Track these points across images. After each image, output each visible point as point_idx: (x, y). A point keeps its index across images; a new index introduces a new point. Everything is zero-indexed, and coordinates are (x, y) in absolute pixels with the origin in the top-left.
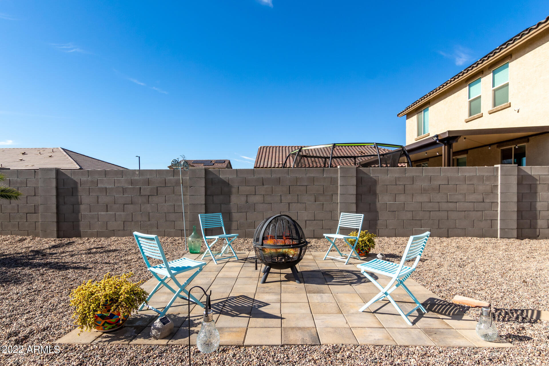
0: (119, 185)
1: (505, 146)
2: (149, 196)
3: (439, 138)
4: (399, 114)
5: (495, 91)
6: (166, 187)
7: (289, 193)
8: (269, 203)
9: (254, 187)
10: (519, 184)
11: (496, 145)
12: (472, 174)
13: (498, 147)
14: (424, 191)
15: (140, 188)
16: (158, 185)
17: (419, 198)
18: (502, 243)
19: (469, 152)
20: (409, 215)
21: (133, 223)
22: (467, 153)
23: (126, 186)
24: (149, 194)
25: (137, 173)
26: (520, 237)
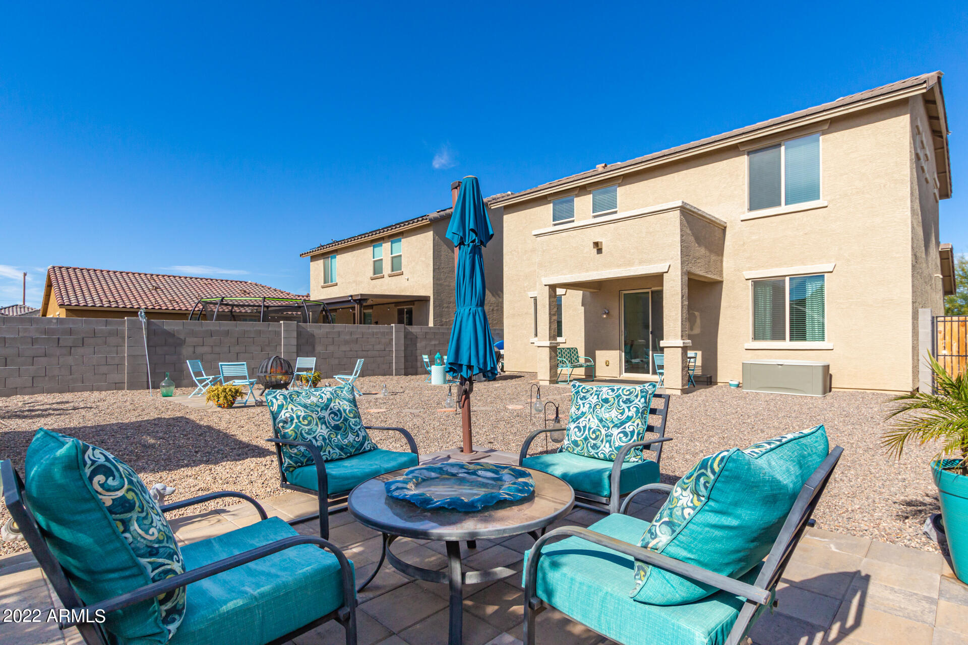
0: (25, 334)
1: (401, 306)
2: (71, 347)
3: (354, 298)
4: (303, 254)
5: (393, 258)
6: (95, 337)
10: (405, 337)
11: (393, 305)
12: (378, 330)
13: (395, 306)
14: (347, 342)
15: (59, 338)
16: (84, 336)
17: (343, 348)
18: (395, 378)
19: (374, 307)
20: (336, 361)
21: (47, 378)
22: (372, 308)
23: (37, 335)
24: (72, 345)
25: (55, 321)
26: (406, 374)
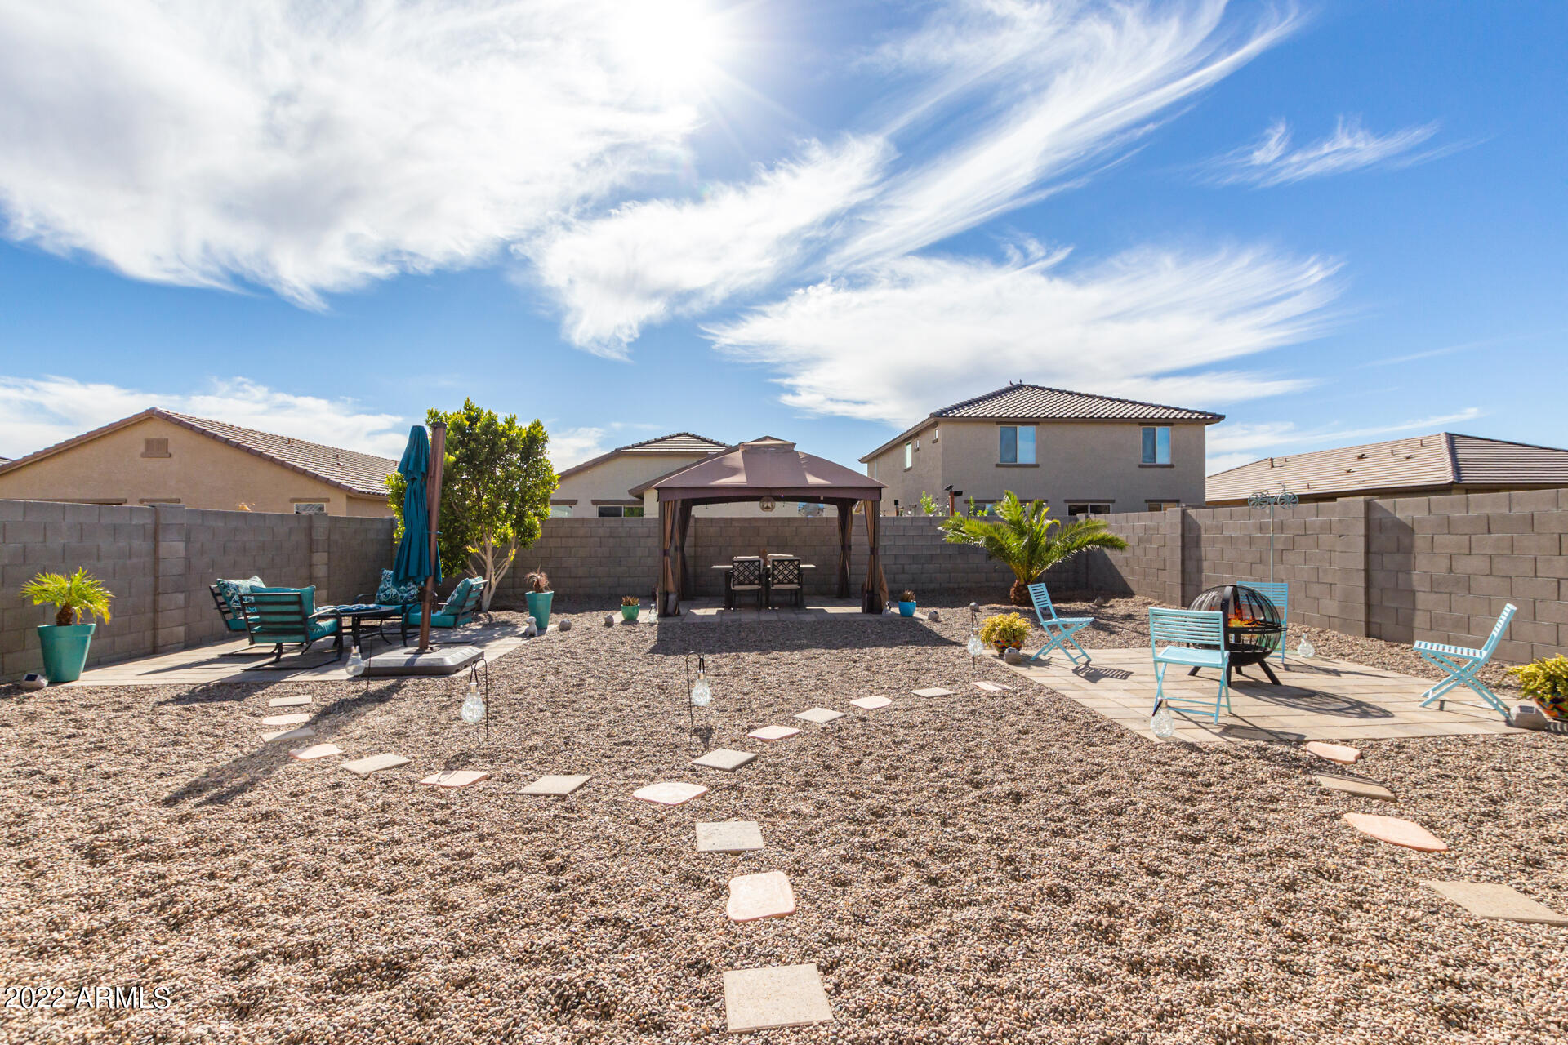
7: (1558, 553)
8: (1503, 577)
9: (1467, 537)
